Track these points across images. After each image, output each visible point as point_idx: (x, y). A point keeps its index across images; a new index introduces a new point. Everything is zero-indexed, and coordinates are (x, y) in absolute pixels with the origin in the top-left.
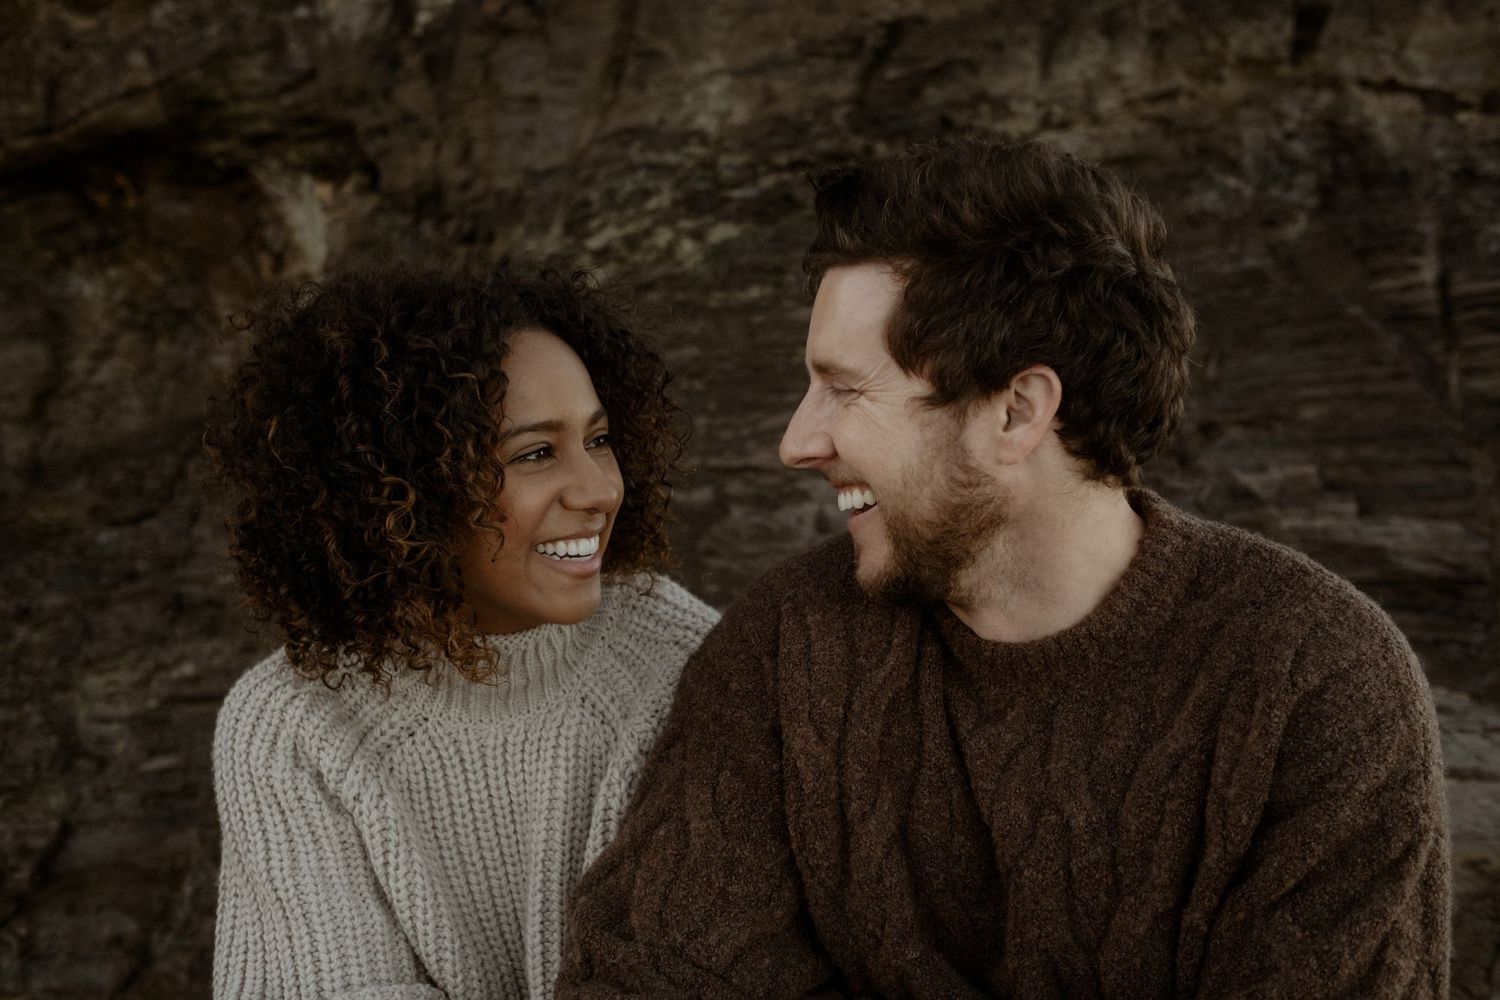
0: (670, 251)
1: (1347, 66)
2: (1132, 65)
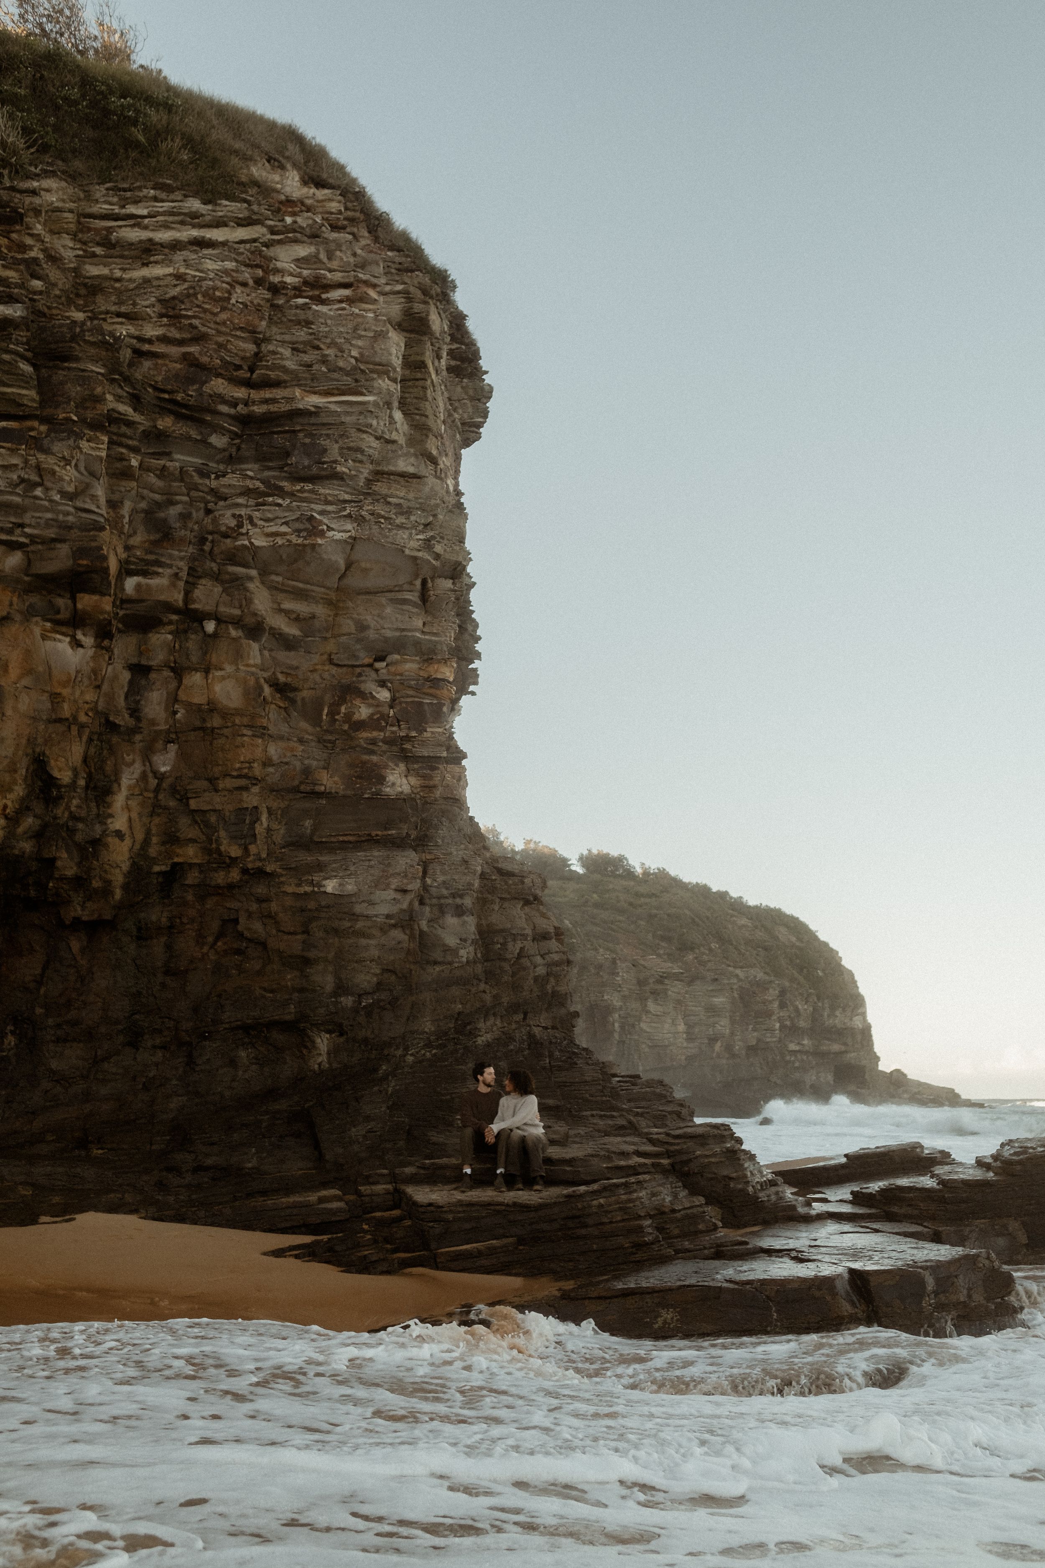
0: (424, 1055)
1: (531, 1023)
2: (498, 1022)
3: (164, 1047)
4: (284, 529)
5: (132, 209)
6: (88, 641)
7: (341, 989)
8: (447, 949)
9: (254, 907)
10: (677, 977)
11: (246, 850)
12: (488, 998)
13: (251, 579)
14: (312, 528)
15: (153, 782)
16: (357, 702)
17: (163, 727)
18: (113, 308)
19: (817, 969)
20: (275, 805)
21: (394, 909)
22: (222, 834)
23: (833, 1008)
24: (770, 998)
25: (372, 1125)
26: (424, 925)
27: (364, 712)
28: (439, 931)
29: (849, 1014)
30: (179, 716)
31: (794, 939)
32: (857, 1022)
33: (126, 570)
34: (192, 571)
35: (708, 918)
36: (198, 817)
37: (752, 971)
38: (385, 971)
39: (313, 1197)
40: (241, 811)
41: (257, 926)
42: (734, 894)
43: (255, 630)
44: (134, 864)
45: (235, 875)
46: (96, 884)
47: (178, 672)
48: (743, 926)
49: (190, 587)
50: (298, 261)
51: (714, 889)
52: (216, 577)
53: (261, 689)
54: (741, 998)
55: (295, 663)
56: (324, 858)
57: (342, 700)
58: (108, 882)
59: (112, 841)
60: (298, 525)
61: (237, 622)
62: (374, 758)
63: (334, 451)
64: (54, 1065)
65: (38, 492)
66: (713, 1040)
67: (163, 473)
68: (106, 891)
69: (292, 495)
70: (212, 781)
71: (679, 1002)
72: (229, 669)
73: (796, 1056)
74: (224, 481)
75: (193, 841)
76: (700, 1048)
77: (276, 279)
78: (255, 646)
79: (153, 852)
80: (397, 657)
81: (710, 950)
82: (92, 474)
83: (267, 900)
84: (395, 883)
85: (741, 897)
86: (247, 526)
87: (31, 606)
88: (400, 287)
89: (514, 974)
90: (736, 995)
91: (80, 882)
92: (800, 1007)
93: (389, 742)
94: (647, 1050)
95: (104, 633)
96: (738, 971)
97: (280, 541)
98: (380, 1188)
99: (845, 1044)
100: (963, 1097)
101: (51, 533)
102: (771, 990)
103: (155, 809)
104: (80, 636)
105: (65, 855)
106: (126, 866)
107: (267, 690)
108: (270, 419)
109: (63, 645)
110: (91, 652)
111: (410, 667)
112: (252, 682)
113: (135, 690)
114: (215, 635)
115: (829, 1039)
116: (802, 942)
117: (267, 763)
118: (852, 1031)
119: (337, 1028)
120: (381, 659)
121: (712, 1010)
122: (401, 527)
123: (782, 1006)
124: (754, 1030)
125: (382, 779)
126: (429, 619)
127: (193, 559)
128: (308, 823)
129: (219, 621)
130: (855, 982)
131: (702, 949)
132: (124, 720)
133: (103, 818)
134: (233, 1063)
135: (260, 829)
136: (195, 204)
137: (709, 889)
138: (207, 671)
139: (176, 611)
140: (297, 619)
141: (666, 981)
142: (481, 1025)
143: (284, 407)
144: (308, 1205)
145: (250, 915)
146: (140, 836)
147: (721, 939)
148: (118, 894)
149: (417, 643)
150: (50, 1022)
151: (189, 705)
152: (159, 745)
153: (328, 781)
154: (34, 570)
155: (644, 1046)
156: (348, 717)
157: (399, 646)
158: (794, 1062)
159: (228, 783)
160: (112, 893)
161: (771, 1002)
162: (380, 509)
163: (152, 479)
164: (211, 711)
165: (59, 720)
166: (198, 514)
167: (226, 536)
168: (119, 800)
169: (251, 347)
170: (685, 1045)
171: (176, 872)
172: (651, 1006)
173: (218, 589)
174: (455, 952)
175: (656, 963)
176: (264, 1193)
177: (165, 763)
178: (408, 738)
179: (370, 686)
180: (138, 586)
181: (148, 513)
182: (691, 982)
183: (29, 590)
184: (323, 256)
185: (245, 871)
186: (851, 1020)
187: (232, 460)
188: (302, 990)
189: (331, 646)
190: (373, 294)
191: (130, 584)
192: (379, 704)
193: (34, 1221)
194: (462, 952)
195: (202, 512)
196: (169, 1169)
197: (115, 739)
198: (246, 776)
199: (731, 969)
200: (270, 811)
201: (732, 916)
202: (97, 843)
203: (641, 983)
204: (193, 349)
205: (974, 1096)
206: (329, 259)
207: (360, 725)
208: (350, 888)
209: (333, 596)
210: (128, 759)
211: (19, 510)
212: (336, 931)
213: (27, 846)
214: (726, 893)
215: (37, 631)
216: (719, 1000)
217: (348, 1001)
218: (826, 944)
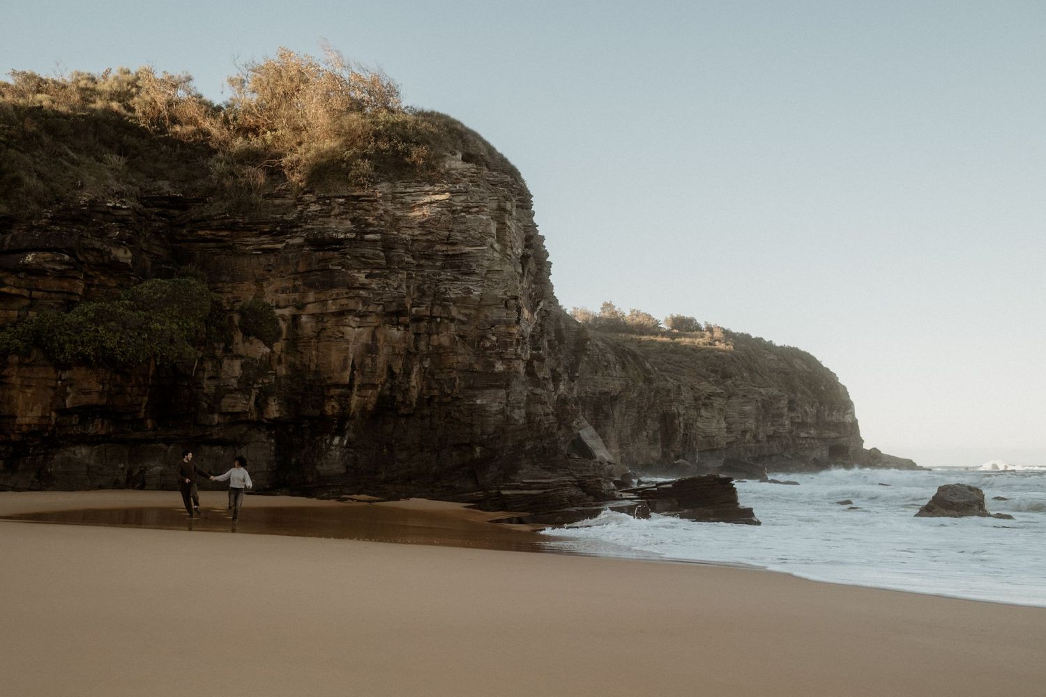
2: (532, 442)
3: (430, 452)
4: (460, 292)
5: (408, 190)
6: (402, 328)
7: (483, 433)
8: (516, 420)
9: (456, 409)
10: (719, 395)
11: (453, 391)
12: (529, 435)
13: (450, 305)
14: (469, 291)
15: (423, 370)
16: (486, 341)
17: (425, 353)
18: (405, 225)
19: (820, 386)
20: (461, 375)
21: (498, 409)
22: (445, 386)
23: (831, 410)
24: (782, 406)
25: (492, 474)
26: (508, 413)
27: (488, 344)
28: (514, 415)
29: (842, 413)
30: (430, 349)
31: (805, 367)
32: (848, 419)
33: (412, 306)
34: (432, 304)
35: (742, 357)
36: (438, 381)
37: (771, 390)
38: (496, 427)
39: (474, 494)
40: (451, 379)
41: (457, 414)
42: (767, 339)
43: (452, 320)
44: (419, 396)
45: (449, 399)
46: (408, 402)
47: (430, 335)
48: (771, 359)
49: (432, 308)
50: (461, 201)
51: (754, 336)
52: (440, 305)
53: (455, 339)
54: (763, 406)
55: (466, 329)
56: (477, 393)
57: (481, 340)
58: (411, 402)
59: (411, 389)
60: (464, 291)
61: (447, 318)
62: (492, 359)
63: (474, 266)
64: (398, 457)
65: (387, 289)
66: (744, 432)
67: (422, 276)
68: (411, 404)
69: (462, 280)
70: (441, 369)
71: (721, 410)
72: (445, 333)
73: (806, 441)
74: (441, 277)
75: (436, 388)
76: (736, 437)
77: (454, 208)
78: (453, 325)
79: (424, 392)
80: (498, 326)
81: (743, 377)
82: (402, 281)
83: (459, 406)
84: (498, 400)
85: (771, 341)
86: (449, 291)
87: (386, 321)
88: (496, 198)
89: (537, 427)
90: (759, 404)
91: (403, 403)
92: (808, 410)
93: (497, 354)
94: (701, 439)
95: (406, 326)
96: (761, 390)
97: (459, 296)
98: (494, 491)
99: (839, 433)
100: (918, 465)
101: (391, 300)
102: (782, 401)
103: (424, 378)
104: (399, 327)
105: (398, 395)
106: (416, 397)
107: (457, 338)
108: (454, 255)
109: (394, 330)
110: (403, 332)
111: (503, 328)
112: (452, 337)
113: (416, 341)
114: (440, 322)
115: (828, 430)
116: (811, 368)
117: (458, 362)
118: (844, 424)
119: (482, 445)
120: (494, 326)
121: (743, 414)
122: (497, 288)
123: (791, 409)
124: (772, 425)
125: (494, 366)
126: (509, 312)
127: (432, 301)
128: (472, 381)
129: (441, 318)
130: (847, 394)
131: (737, 377)
132: (413, 350)
133: (409, 382)
134: (451, 456)
135: (456, 384)
136: (427, 188)
137: (750, 336)
138: (438, 334)
139: (428, 316)
140: (466, 315)
141: (712, 398)
142: (527, 443)
143: (458, 252)
144: (473, 495)
145: (454, 411)
146: (420, 387)
147: (750, 370)
148: (414, 405)
149: (505, 321)
150: (397, 444)
151: (433, 346)
152: (425, 358)
153: (478, 367)
154: (387, 310)
155: (699, 436)
156: (483, 345)
157: (499, 322)
158: (804, 444)
159: (446, 370)
160: (412, 405)
161: (782, 408)
162: (490, 283)
163: (419, 278)
164: (440, 347)
165: (395, 354)
166: (433, 287)
167: (442, 294)
168: (413, 376)
169: (447, 233)
170: (726, 435)
171: (432, 398)
172: (703, 412)
173: (440, 309)
174: (518, 421)
175: (706, 387)
176: (461, 493)
177: (427, 364)
178: (502, 353)
179: (490, 336)
180: (416, 311)
181: (418, 287)
182: (729, 397)
183: (385, 316)
184: (469, 199)
185: (452, 398)
186: (843, 417)
187: (443, 268)
188: (471, 434)
189: (476, 323)
190: (485, 209)
191: (414, 310)
192: (492, 341)
193: (399, 500)
194: (521, 421)
195: (435, 286)
196: (434, 487)
197: (411, 357)
198: (451, 368)
199: (756, 388)
200: (459, 378)
201: (764, 353)
202: (407, 390)
203: (696, 399)
204: (429, 237)
205: (925, 465)
206: (471, 199)
207: (487, 349)
208: (485, 402)
209: (477, 307)
210: (415, 363)
211: (381, 294)
212: (481, 415)
213: (388, 393)
214: (762, 339)
215: (387, 328)
216: (747, 408)
217: (485, 437)
218: (827, 370)
